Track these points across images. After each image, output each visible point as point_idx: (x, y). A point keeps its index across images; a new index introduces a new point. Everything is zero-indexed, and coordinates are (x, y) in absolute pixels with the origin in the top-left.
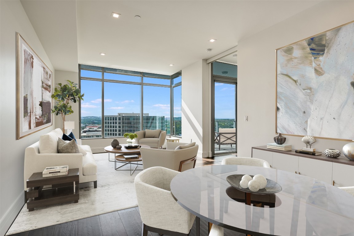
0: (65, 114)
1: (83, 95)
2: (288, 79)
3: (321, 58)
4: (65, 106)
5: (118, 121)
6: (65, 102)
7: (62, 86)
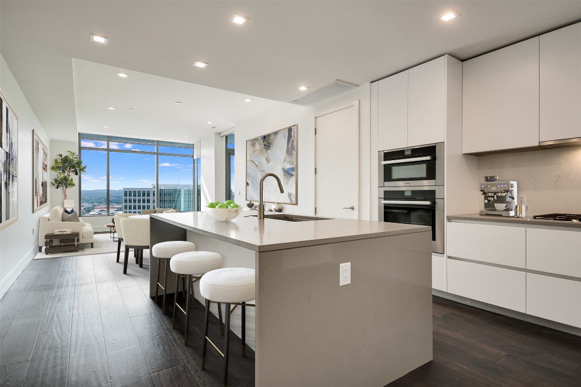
0: (66, 187)
1: (85, 167)
2: (253, 164)
3: (269, 151)
4: (66, 179)
5: (151, 198)
6: (66, 175)
7: (63, 157)
